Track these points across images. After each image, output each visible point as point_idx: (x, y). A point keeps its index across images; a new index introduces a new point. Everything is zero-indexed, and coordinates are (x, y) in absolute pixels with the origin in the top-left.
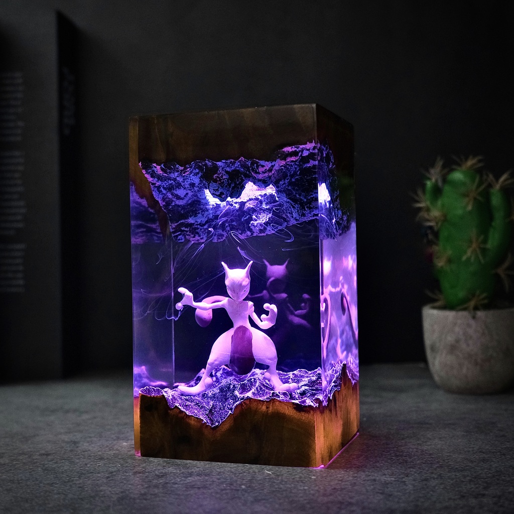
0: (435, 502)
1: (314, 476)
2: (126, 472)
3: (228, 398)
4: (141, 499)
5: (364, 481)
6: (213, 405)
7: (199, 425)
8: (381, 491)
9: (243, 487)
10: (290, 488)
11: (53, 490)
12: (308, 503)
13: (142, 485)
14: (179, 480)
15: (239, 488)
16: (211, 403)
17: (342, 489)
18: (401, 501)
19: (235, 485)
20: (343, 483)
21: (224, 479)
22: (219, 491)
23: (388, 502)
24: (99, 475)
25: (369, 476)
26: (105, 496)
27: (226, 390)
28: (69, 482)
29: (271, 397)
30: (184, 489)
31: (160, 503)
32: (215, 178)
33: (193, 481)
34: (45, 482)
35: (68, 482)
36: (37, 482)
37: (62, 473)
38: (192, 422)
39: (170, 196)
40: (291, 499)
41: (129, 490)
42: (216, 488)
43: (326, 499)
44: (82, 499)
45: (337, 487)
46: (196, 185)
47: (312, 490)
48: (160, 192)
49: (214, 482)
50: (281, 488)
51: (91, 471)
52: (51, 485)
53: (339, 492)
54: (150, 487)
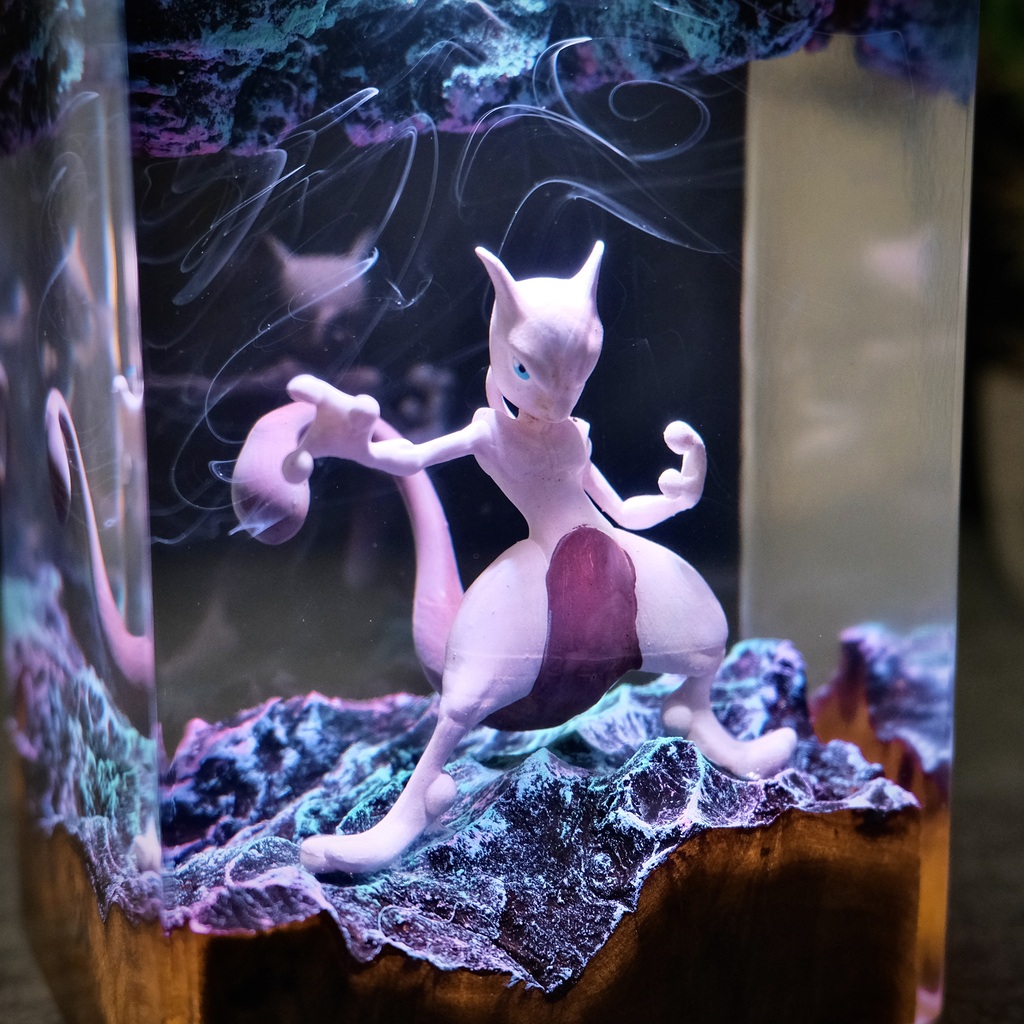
3: (572, 849)
6: (510, 892)
7: (494, 996)
16: (498, 885)
27: (543, 815)
29: (764, 805)
38: (462, 996)
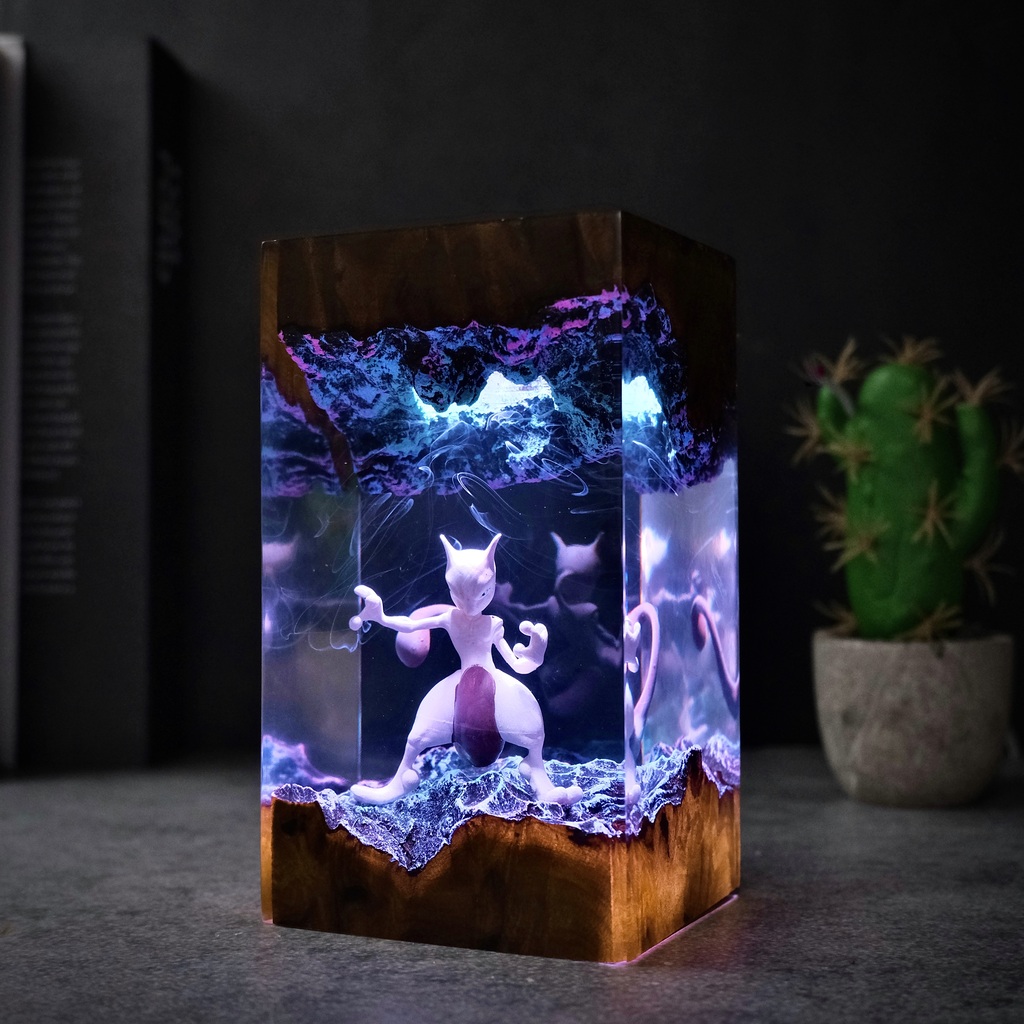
0: (914, 1014)
1: (668, 960)
2: (293, 949)
4: (326, 1001)
5: (769, 971)
6: (415, 825)
8: (804, 992)
9: (530, 980)
10: (622, 984)
11: (153, 982)
12: (662, 1012)
13: (329, 975)
14: (400, 966)
15: (521, 982)
16: (412, 822)
17: (727, 987)
18: (846, 1011)
19: (513, 976)
20: (728, 975)
21: (490, 964)
22: (483, 988)
23: (821, 1013)
24: (240, 954)
25: (779, 961)
26: (256, 996)
28: (181, 966)
30: (413, 983)
31: (366, 1008)
32: (424, 363)
33: (428, 968)
34: (136, 966)
35: (179, 966)
36: (118, 966)
37: (167, 949)
39: (348, 402)
40: (627, 1006)
41: (303, 983)
42: (476, 983)
43: (696, 1006)
44: (210, 1000)
45: (718, 982)
46: (395, 377)
47: (668, 988)
48: (325, 391)
49: (470, 969)
50: (604, 984)
51: (224, 946)
52: (148, 971)
53: (721, 992)
54: (343, 978)
